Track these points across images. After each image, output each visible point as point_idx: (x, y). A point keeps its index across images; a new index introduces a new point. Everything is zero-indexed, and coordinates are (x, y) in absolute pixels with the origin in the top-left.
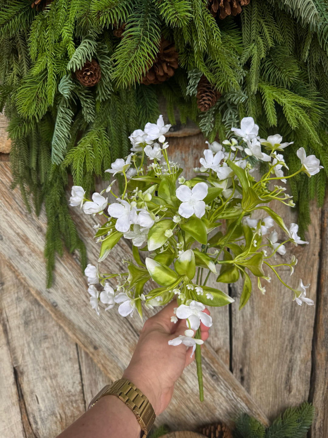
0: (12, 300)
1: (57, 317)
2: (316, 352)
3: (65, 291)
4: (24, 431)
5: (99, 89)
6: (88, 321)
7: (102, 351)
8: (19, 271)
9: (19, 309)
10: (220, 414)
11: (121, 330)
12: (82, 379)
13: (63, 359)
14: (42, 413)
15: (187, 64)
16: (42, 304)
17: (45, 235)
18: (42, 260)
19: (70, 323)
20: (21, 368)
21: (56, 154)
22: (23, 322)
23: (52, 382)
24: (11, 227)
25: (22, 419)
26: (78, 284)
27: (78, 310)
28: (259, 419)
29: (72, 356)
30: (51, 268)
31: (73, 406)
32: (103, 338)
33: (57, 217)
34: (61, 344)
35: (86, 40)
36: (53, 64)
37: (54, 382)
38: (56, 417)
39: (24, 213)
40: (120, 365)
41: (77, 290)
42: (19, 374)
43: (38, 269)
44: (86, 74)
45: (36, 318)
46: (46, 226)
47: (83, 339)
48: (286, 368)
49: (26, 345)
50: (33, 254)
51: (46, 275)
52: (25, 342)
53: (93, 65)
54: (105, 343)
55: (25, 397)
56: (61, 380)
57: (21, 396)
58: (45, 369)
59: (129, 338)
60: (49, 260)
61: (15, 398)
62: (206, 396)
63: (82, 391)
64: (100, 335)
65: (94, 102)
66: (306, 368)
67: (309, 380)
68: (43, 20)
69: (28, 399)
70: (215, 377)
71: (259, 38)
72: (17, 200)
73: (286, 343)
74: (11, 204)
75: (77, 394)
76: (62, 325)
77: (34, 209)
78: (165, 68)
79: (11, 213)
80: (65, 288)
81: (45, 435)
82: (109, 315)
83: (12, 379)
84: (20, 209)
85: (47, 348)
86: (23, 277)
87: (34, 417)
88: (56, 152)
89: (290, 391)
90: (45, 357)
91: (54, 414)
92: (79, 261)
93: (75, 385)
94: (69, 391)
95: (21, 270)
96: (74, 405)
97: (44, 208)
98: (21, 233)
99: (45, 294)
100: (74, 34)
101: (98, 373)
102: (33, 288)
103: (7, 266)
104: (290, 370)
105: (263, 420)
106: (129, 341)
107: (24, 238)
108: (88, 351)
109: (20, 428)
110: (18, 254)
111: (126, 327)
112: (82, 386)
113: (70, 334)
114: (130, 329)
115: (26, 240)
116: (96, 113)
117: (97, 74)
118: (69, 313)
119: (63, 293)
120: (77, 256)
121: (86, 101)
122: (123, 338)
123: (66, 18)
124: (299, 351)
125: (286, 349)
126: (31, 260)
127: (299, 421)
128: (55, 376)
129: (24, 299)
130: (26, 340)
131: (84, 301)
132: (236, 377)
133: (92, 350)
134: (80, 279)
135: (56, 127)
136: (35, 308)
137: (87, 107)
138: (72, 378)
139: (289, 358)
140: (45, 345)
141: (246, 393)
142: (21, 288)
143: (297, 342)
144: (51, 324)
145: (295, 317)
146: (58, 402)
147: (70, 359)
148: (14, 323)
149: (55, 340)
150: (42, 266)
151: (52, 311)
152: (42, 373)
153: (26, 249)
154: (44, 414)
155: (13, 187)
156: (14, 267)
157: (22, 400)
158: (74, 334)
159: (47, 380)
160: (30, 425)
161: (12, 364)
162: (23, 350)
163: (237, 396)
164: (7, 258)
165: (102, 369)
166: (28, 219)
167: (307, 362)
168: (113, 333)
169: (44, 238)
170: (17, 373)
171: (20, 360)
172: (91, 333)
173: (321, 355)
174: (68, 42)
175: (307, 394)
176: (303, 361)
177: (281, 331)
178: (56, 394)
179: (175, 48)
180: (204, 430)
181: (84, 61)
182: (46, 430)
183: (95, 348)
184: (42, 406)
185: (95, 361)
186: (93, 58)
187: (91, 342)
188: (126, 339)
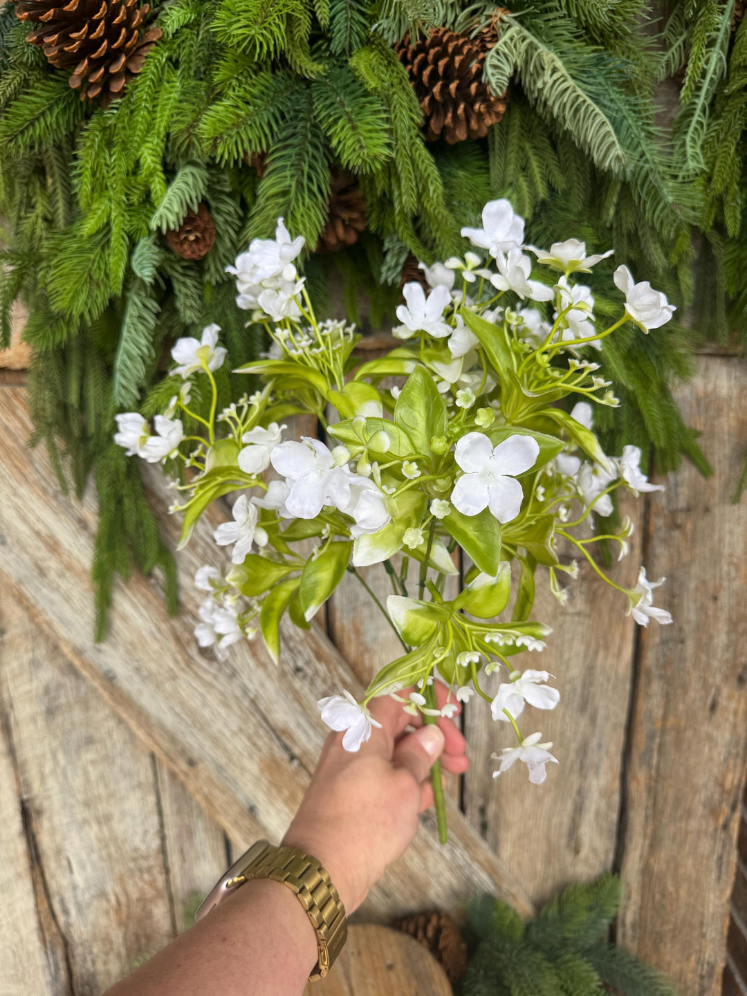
0: (21, 666)
1: (115, 700)
2: (629, 777)
3: (131, 649)
4: (41, 928)
5: (210, 260)
6: (178, 709)
7: (206, 769)
8: (39, 607)
9: (35, 684)
10: (438, 896)
11: (244, 727)
12: (162, 825)
13: (124, 784)
14: (79, 892)
15: (381, 228)
16: (85, 673)
17: (92, 536)
18: (86, 585)
19: (141, 715)
20: (37, 803)
21: (124, 387)
22: (43, 708)
23: (101, 829)
24: (24, 519)
25: (37, 905)
26: (158, 636)
27: (158, 686)
28: (513, 904)
29: (142, 779)
30: (104, 603)
31: (141, 878)
32: (208, 745)
33: (120, 502)
34: (121, 754)
35: (189, 169)
36: (123, 215)
37: (105, 829)
38: (108, 901)
39: (51, 491)
40: (240, 797)
41: (156, 646)
42: (34, 815)
43: (77, 604)
44: (186, 238)
45: (71, 700)
46: (97, 518)
47: (166, 744)
48: (569, 806)
49: (49, 756)
50: (68, 574)
51: (94, 616)
52: (47, 749)
53: (201, 218)
54: (210, 752)
55: (44, 861)
56: (119, 827)
57: (35, 857)
58: (87, 804)
59: (260, 743)
60: (102, 587)
61: (23, 863)
62: (411, 859)
63: (163, 850)
64: (200, 737)
65: (201, 283)
66: (609, 806)
67: (614, 828)
68: (104, 129)
69: (50, 864)
70: (429, 823)
71: (521, 179)
72: (37, 466)
73: (572, 756)
74: (26, 472)
75: (152, 853)
76: (124, 715)
77: (72, 484)
78: (340, 231)
79: (23, 490)
80: (132, 644)
81: (85, 936)
82: (220, 697)
83: (16, 825)
84: (43, 483)
85: (93, 762)
86: (47, 618)
87: (62, 901)
88: (124, 382)
89: (577, 851)
90: (87, 781)
91: (103, 894)
92: (163, 590)
93: (149, 837)
94: (136, 850)
95: (42, 604)
96: (146, 877)
97: (92, 483)
98: (44, 531)
99: (90, 654)
100: (164, 158)
101: (195, 812)
102: (67, 642)
103: (14, 596)
104: (579, 809)
105: (523, 907)
106: (259, 749)
107: (51, 542)
108: (176, 769)
109: (32, 923)
110: (36, 573)
111: (254, 721)
112: (163, 838)
113: (140, 734)
114: (262, 726)
115: (53, 546)
116: (204, 306)
117: (207, 236)
118: (140, 692)
119: (128, 652)
120: (156, 578)
121: (184, 284)
122: (248, 744)
123: (150, 127)
124: (597, 774)
125: (572, 767)
126: (64, 585)
127: (591, 909)
128: (108, 818)
129: (46, 663)
130: (50, 745)
131: (171, 670)
132: (471, 822)
133: (183, 765)
134: (164, 627)
135: (125, 333)
136: (69, 682)
137: (186, 295)
138: (143, 823)
139: (575, 787)
140: (88, 756)
141: (490, 854)
142: (41, 640)
143: (593, 757)
144: (101, 714)
145: (589, 707)
146: (112, 870)
147: (140, 785)
148: (25, 712)
149: (109, 745)
150: (85, 598)
151: (105, 688)
152: (81, 813)
153: (52, 564)
154: (83, 894)
155: (33, 443)
156: (27, 600)
157: (36, 867)
158: (150, 735)
159: (89, 824)
160: (54, 916)
161: (20, 795)
162: (41, 767)
163: (474, 859)
164: (13, 581)
165: (203, 804)
166: (59, 503)
167: (612, 793)
168: (227, 733)
169: (92, 543)
170: (28, 814)
171: (36, 786)
172: (183, 733)
173: (638, 781)
174: (152, 174)
175: (611, 856)
176: (605, 793)
177: (562, 733)
178: (109, 856)
179: (360, 193)
180: (404, 924)
181: (183, 214)
182: (86, 926)
183: (191, 763)
184: (79, 878)
185: (191, 787)
186: (199, 205)
187: (183, 752)
188: (254, 744)
